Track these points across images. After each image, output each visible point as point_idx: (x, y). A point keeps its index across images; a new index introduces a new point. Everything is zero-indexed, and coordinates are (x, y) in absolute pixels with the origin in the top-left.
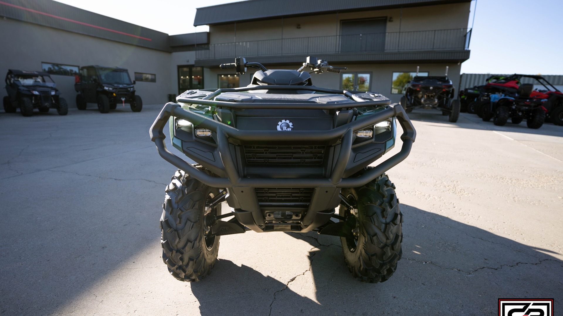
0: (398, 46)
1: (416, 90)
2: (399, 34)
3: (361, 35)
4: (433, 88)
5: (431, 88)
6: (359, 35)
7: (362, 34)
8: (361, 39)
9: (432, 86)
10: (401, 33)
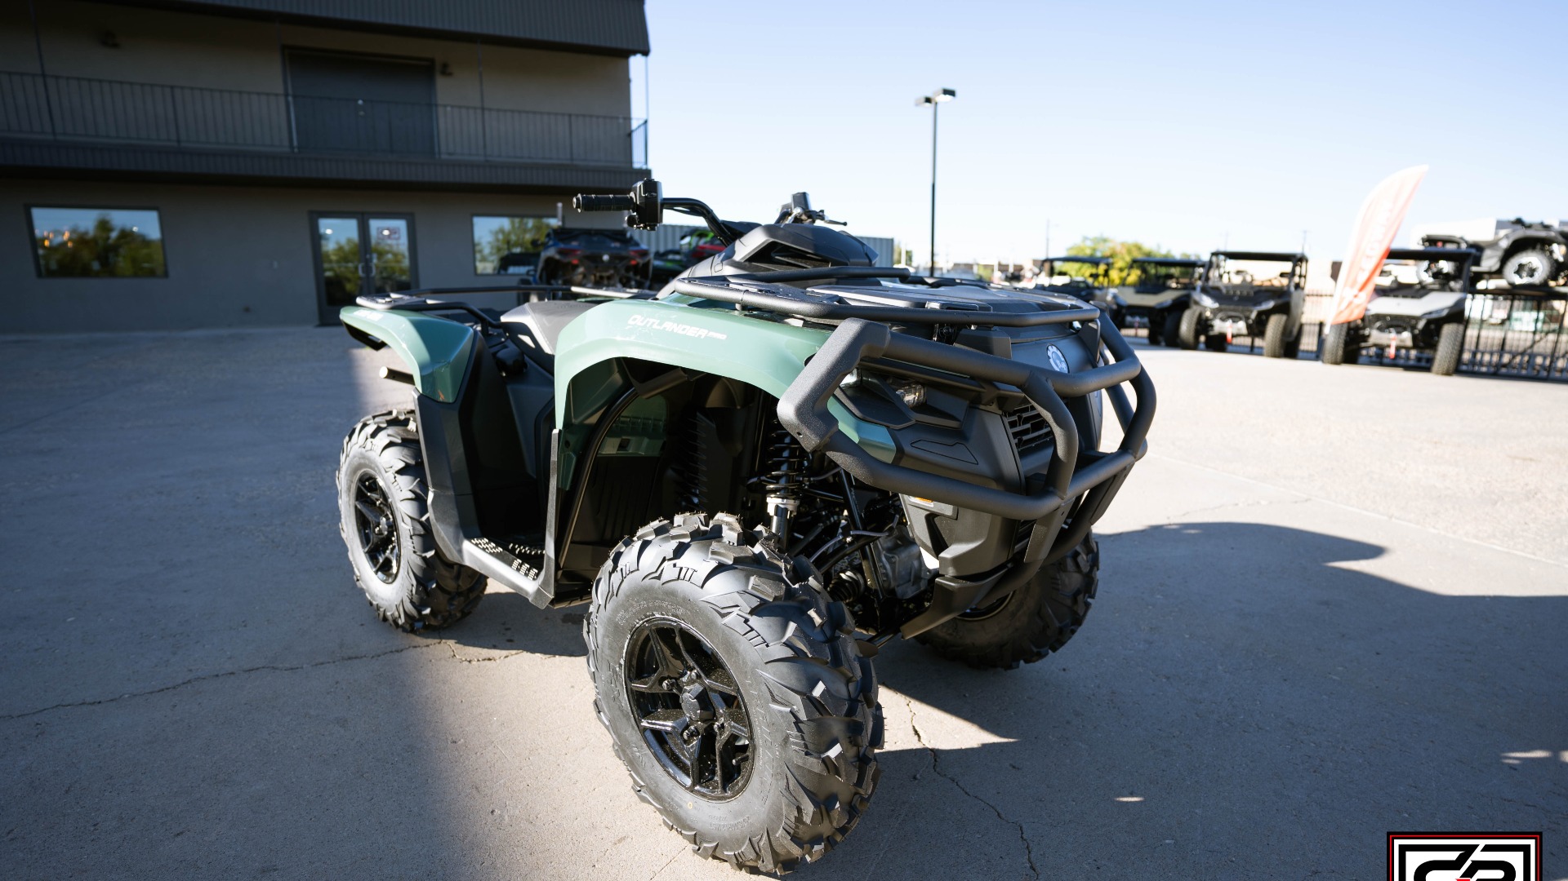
0: (485, 146)
1: (569, 264)
2: (483, 114)
3: (360, 102)
4: (611, 257)
5: (606, 258)
6: (357, 100)
7: (363, 101)
8: (362, 113)
9: (607, 254)
10: (487, 113)
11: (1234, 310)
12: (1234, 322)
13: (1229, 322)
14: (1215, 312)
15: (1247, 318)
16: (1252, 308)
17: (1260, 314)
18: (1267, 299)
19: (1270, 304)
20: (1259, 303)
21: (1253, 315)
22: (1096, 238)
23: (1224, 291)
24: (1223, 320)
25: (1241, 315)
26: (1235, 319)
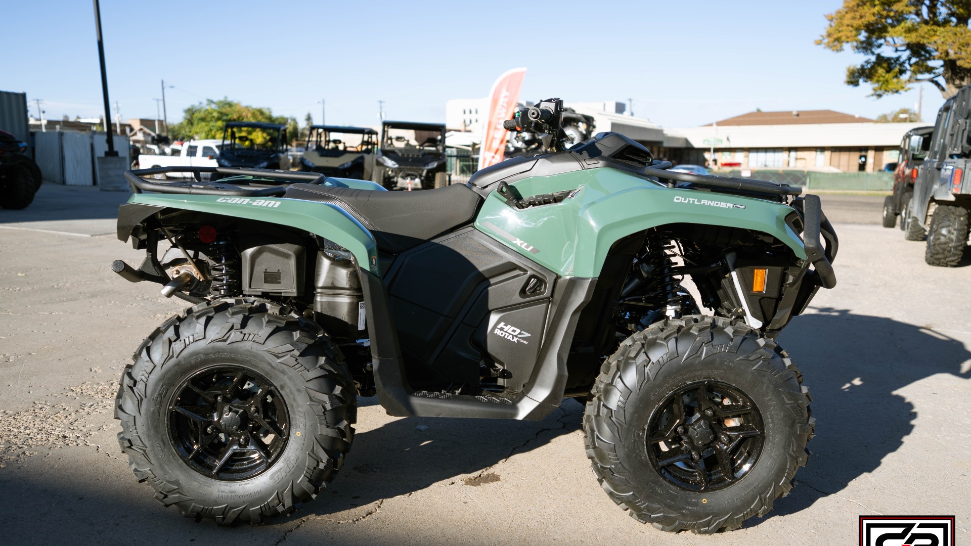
11: (410, 170)
12: (412, 179)
13: (408, 180)
14: (396, 171)
15: (421, 176)
16: (423, 168)
17: (429, 171)
18: (433, 161)
19: (435, 165)
20: (427, 164)
21: (424, 173)
22: (221, 102)
23: (400, 154)
24: (404, 178)
25: (415, 173)
26: (413, 177)
